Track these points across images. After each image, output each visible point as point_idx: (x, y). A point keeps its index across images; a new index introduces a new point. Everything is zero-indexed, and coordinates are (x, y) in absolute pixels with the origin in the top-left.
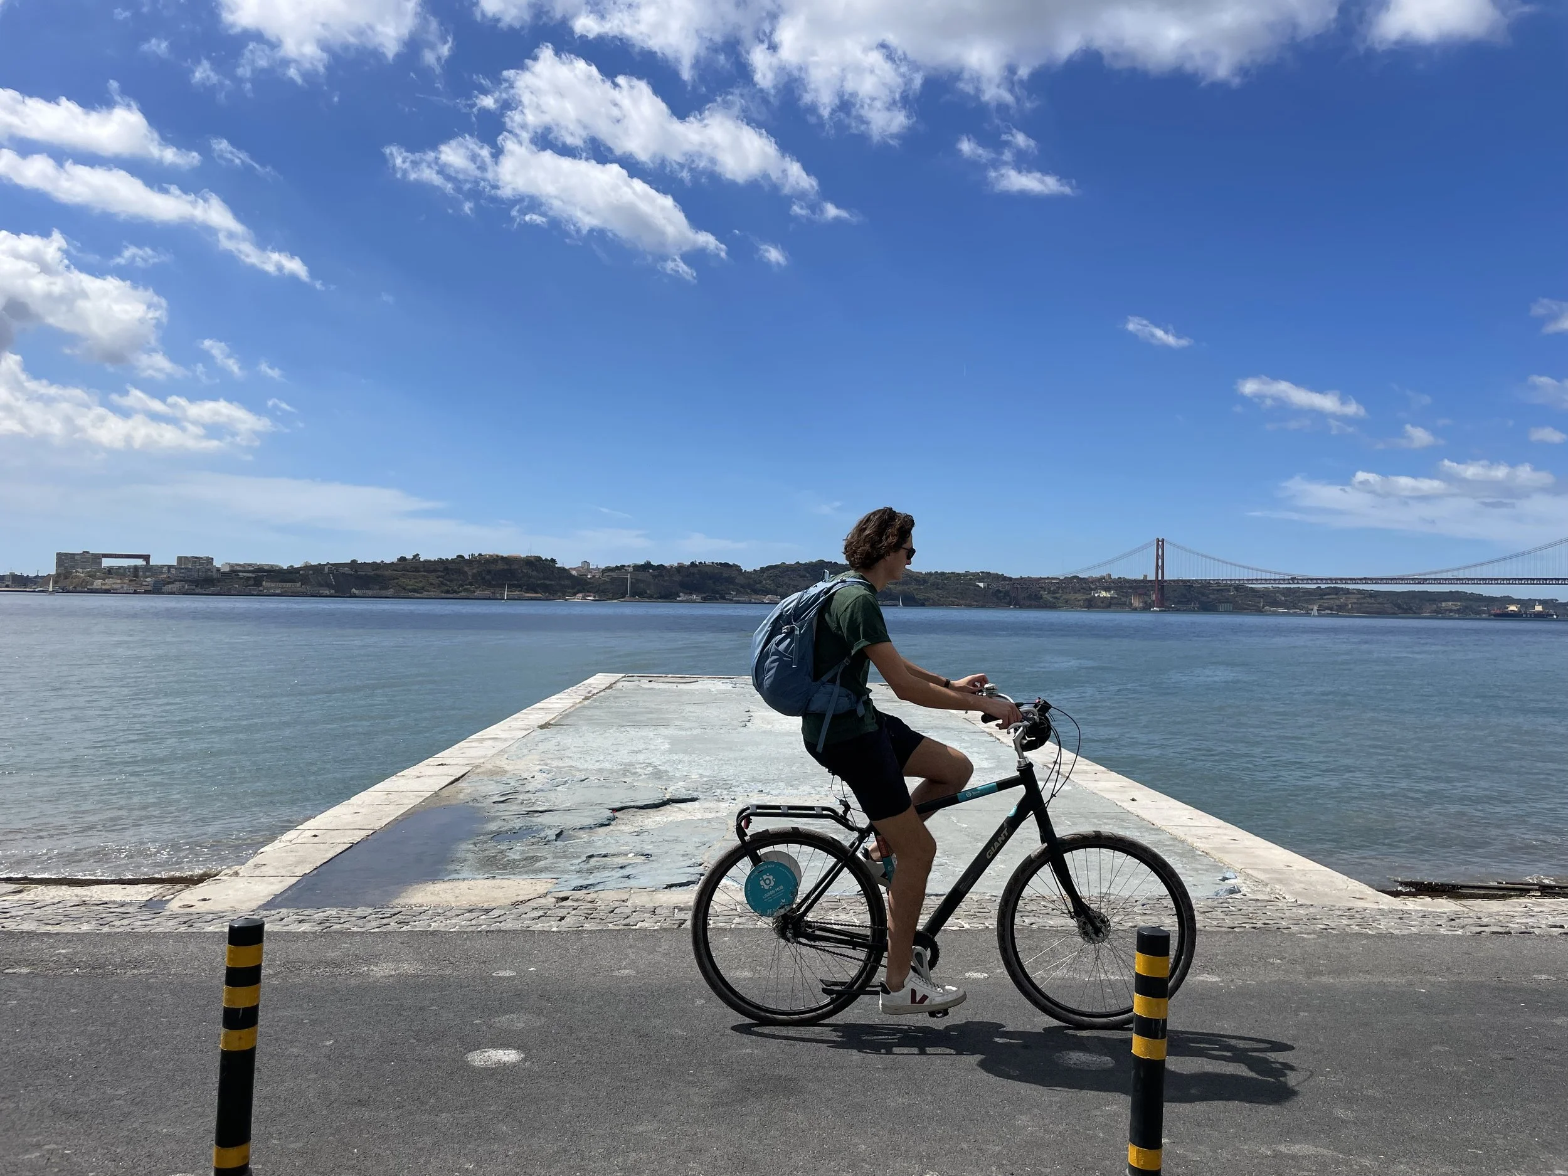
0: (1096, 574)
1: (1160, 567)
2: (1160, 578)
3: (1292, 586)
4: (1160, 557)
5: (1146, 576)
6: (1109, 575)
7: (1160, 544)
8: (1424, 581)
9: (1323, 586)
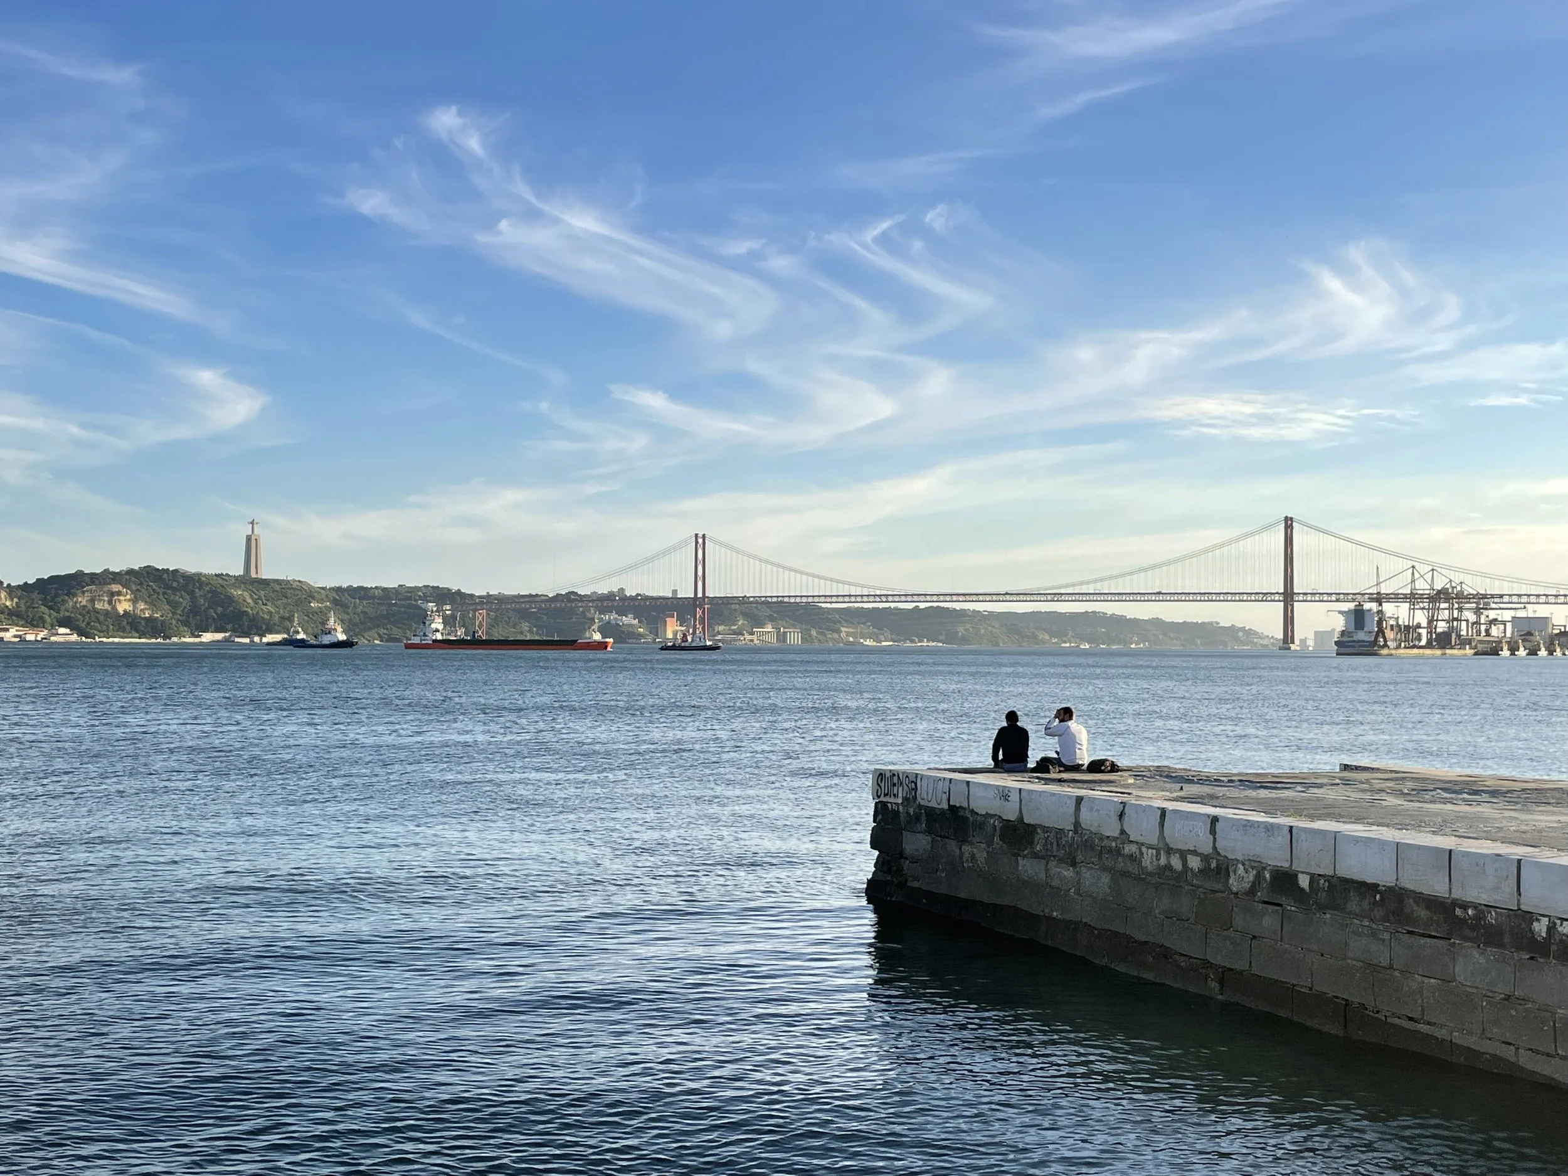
0: (603, 589)
1: (700, 577)
2: (700, 595)
3: (881, 605)
4: (700, 562)
5: (675, 592)
6: (622, 590)
7: (700, 541)
8: (1057, 597)
9: (922, 606)
